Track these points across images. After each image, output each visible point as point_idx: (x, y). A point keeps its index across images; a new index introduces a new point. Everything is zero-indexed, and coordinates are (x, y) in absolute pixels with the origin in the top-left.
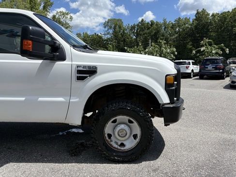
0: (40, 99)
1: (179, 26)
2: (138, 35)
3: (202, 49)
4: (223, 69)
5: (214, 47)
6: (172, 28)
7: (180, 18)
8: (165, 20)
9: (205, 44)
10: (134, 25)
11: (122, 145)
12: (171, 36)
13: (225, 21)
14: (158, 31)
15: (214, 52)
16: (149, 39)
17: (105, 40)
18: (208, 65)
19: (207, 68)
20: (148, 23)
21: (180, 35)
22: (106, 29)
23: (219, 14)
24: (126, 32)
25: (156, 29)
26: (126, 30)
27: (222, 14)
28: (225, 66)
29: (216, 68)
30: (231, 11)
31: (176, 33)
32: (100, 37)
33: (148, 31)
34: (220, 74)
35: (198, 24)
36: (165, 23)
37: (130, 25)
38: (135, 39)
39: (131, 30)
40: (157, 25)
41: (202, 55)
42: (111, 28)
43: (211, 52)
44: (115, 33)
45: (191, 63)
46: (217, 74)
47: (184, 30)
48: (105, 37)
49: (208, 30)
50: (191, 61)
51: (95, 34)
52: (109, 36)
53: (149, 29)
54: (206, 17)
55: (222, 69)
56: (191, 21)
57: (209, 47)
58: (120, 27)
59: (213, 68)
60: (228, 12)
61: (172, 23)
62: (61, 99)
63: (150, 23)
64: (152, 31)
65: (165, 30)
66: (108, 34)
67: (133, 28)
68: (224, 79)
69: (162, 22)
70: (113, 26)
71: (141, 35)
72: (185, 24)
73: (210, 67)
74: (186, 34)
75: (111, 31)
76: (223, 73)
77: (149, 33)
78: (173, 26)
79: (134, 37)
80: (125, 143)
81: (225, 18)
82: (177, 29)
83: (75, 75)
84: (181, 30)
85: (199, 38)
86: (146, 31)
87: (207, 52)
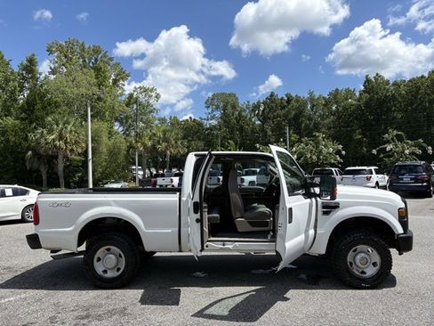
1: (336, 103)
2: (264, 119)
3: (388, 148)
4: (428, 181)
5: (407, 143)
6: (325, 105)
7: (337, 89)
8: (311, 93)
9: (392, 139)
10: (258, 102)
11: (363, 272)
12: (322, 118)
13: (417, 93)
14: (300, 113)
15: (407, 152)
16: (285, 126)
17: (207, 129)
18: (403, 175)
19: (402, 179)
20: (282, 99)
21: (339, 118)
22: (210, 110)
23: (405, 81)
24: (243, 114)
25: (297, 108)
26: (245, 111)
27: (410, 81)
28: (430, 176)
29: (417, 180)
30: (426, 75)
31: (332, 113)
32: (200, 125)
33: (283, 112)
34: (424, 189)
35: (370, 99)
36: (312, 99)
37: (251, 104)
38: (259, 125)
39: (253, 110)
40: (297, 101)
41: (389, 156)
42: (217, 108)
43: (403, 152)
44: (225, 116)
45: (374, 171)
46: (420, 189)
47: (347, 109)
48: (207, 124)
49: (389, 109)
50: (373, 168)
51: (191, 118)
52: (214, 122)
53: (283, 108)
55: (426, 181)
56: (357, 94)
57: (399, 144)
58: (234, 107)
59: (411, 179)
60: (423, 77)
61: (324, 98)
63: (286, 98)
64: (289, 112)
65: (312, 110)
66: (213, 118)
67: (256, 107)
68: (431, 197)
69: (307, 96)
70: (221, 105)
71: (269, 119)
72: (347, 99)
73: (406, 179)
74: (350, 115)
75: (218, 114)
76: (428, 187)
77: (284, 115)
78: (327, 103)
79: (258, 122)
80: (365, 270)
81: (419, 88)
82: (334, 108)
83: (320, 210)
84: (340, 109)
85: (374, 123)
86: (279, 112)
87: (398, 153)
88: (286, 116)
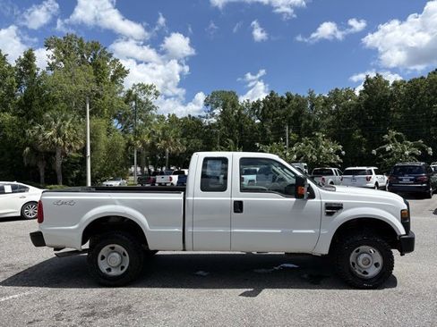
0: (294, 231)
1: (336, 102)
2: (264, 118)
3: (388, 148)
4: (428, 182)
5: (407, 144)
6: (324, 105)
7: (337, 89)
8: (311, 93)
9: (392, 139)
10: (258, 101)
11: (365, 273)
12: (322, 118)
13: (417, 94)
14: (299, 112)
15: (407, 152)
16: (284, 125)
18: (403, 175)
19: (401, 180)
20: (282, 98)
21: (339, 117)
22: (209, 108)
23: (405, 82)
24: (243, 112)
25: (297, 107)
26: (244, 109)
27: (410, 82)
28: (429, 177)
29: (416, 181)
30: (426, 76)
31: (331, 113)
33: (283, 111)
34: (422, 190)
35: (369, 100)
36: (312, 98)
37: (250, 102)
38: (258, 124)
39: (253, 109)
40: (297, 100)
41: (389, 157)
42: (217, 106)
43: (403, 153)
44: (224, 114)
45: (373, 172)
46: (419, 190)
47: (347, 109)
48: (206, 122)
50: (372, 168)
51: (190, 116)
52: (214, 120)
53: (283, 107)
54: (383, 88)
55: (426, 182)
56: (357, 93)
57: (399, 145)
58: (233, 105)
59: (411, 180)
60: (422, 78)
61: (324, 97)
62: (312, 231)
63: (286, 97)
64: (289, 111)
65: (312, 109)
66: (213, 115)
67: (256, 106)
68: (430, 197)
69: (307, 95)
70: (221, 103)
71: (269, 117)
72: (347, 99)
73: (406, 179)
74: (350, 115)
75: (217, 112)
76: (427, 188)
77: (284, 114)
78: (327, 103)
79: (258, 121)
80: (367, 271)
81: (418, 89)
82: (334, 107)
83: (324, 211)
84: (340, 109)
85: (373, 123)
86: (279, 111)
87: (397, 153)
88: (285, 115)
